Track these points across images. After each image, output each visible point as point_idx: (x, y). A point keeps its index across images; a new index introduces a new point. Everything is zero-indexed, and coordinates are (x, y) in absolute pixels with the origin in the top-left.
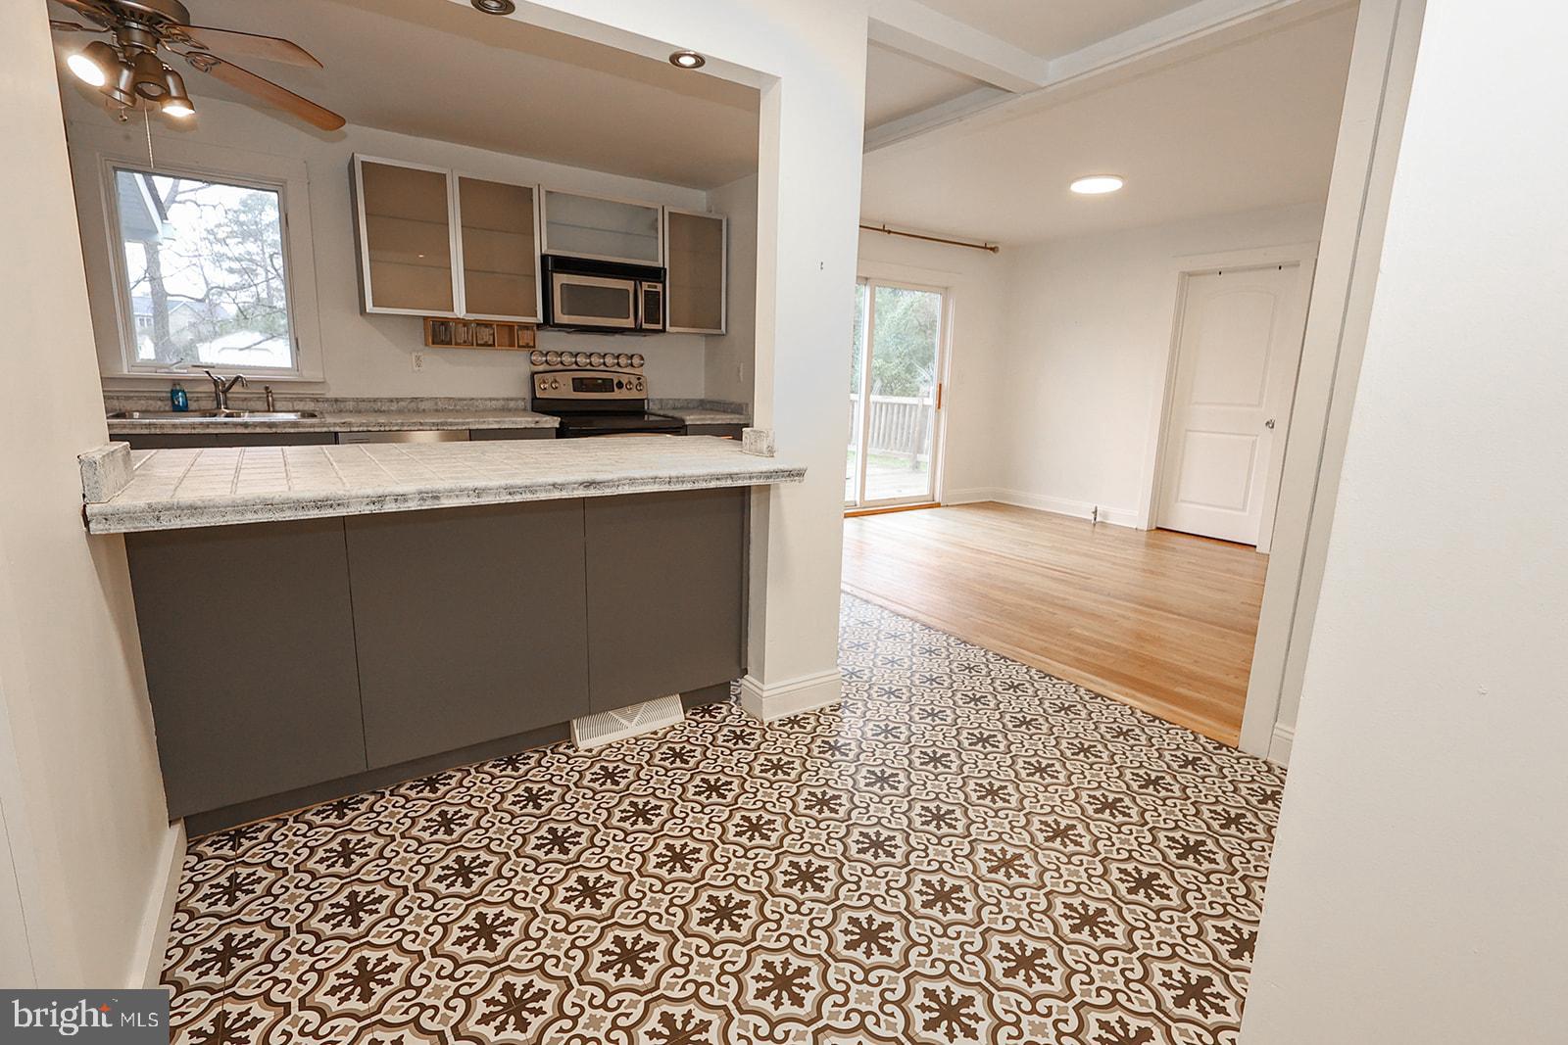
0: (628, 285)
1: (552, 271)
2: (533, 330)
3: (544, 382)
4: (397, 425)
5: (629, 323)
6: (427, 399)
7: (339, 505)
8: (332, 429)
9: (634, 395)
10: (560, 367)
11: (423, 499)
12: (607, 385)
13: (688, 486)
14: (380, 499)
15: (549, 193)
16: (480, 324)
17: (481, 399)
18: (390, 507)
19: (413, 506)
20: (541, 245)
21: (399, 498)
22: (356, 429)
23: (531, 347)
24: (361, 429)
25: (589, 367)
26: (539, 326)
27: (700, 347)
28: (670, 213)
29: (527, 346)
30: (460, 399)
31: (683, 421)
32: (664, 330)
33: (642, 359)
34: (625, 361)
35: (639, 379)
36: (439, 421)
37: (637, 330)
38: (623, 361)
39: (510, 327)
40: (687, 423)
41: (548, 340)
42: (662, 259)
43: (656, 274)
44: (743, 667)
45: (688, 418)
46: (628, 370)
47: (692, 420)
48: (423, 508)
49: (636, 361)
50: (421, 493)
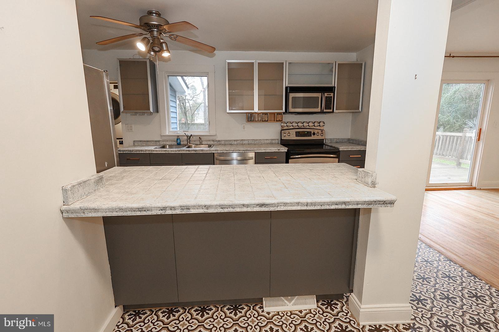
0: (318, 95)
1: (289, 93)
2: (282, 114)
3: (285, 134)
4: (232, 150)
5: (318, 110)
6: (246, 140)
7: (148, 210)
8: (212, 152)
9: (320, 137)
10: (292, 127)
11: (182, 209)
12: (309, 134)
13: (318, 208)
14: (164, 208)
15: (290, 63)
16: (263, 113)
17: (263, 140)
18: (169, 212)
19: (178, 212)
20: (286, 83)
21: (172, 208)
22: (219, 152)
23: (281, 121)
24: (221, 152)
25: (303, 127)
26: (284, 113)
27: (350, 117)
28: (338, 64)
29: (280, 121)
30: (257, 140)
31: (339, 149)
32: (333, 112)
33: (324, 123)
34: (317, 124)
35: (322, 131)
36: (245, 149)
37: (322, 112)
38: (316, 124)
39: (274, 113)
40: (340, 150)
41: (288, 118)
42: (334, 82)
43: (331, 89)
44: (351, 289)
45: (341, 148)
46: (318, 128)
47: (343, 148)
48: (183, 213)
49: (321, 124)
50: (181, 207)
